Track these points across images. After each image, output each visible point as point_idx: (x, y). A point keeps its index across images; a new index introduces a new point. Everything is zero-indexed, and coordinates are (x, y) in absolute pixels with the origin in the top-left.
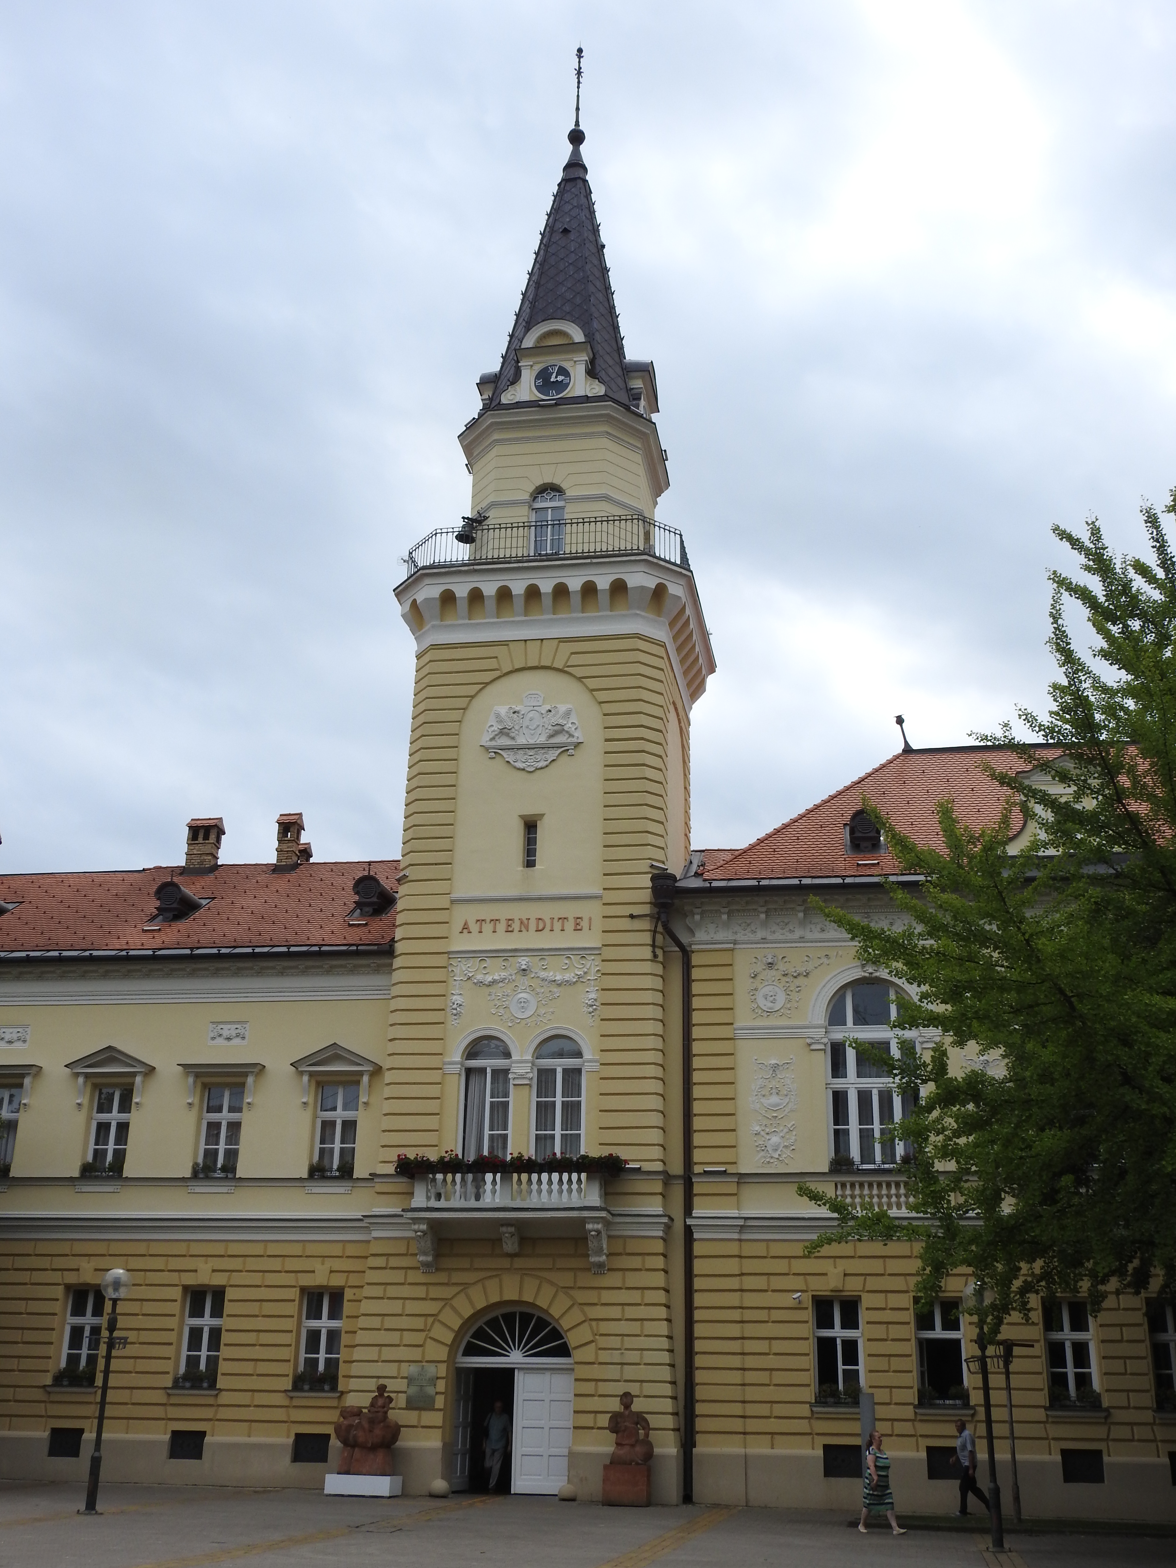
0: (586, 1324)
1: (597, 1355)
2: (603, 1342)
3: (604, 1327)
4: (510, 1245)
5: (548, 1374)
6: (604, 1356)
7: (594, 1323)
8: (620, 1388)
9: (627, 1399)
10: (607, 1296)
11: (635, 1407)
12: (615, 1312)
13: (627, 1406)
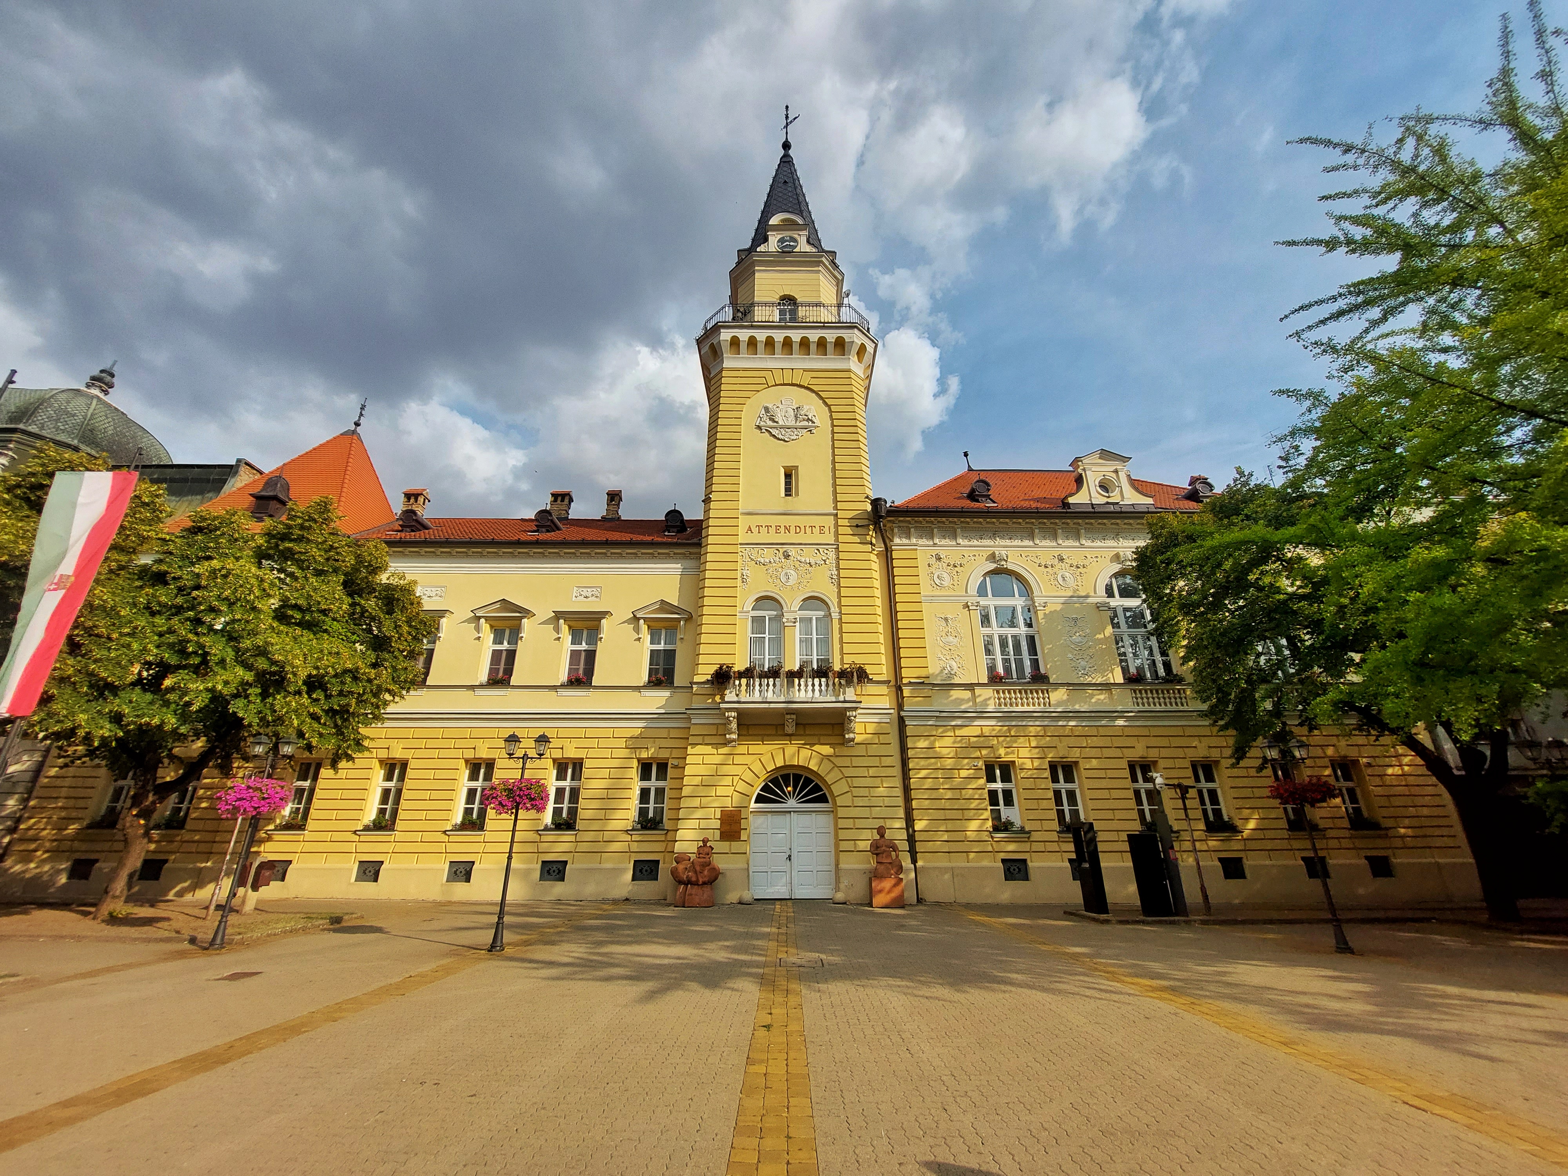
0: (844, 780)
1: (853, 800)
2: (856, 792)
3: (857, 782)
4: (790, 729)
5: (814, 814)
6: (859, 802)
7: (849, 779)
8: (878, 823)
9: (881, 831)
10: (856, 762)
11: (888, 835)
12: (863, 772)
13: (882, 836)
